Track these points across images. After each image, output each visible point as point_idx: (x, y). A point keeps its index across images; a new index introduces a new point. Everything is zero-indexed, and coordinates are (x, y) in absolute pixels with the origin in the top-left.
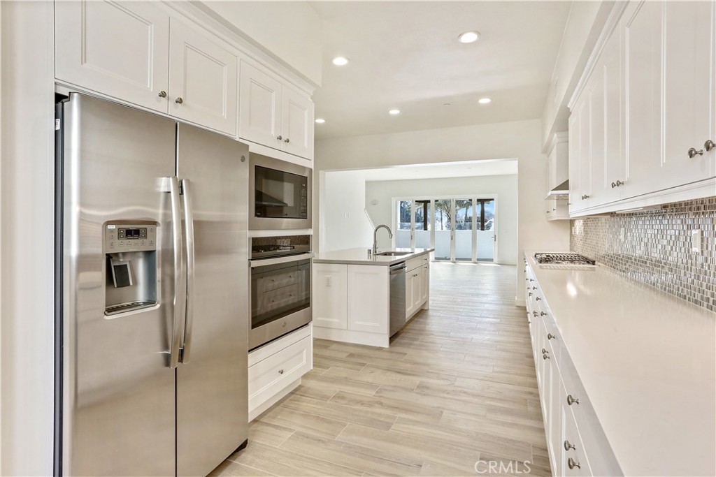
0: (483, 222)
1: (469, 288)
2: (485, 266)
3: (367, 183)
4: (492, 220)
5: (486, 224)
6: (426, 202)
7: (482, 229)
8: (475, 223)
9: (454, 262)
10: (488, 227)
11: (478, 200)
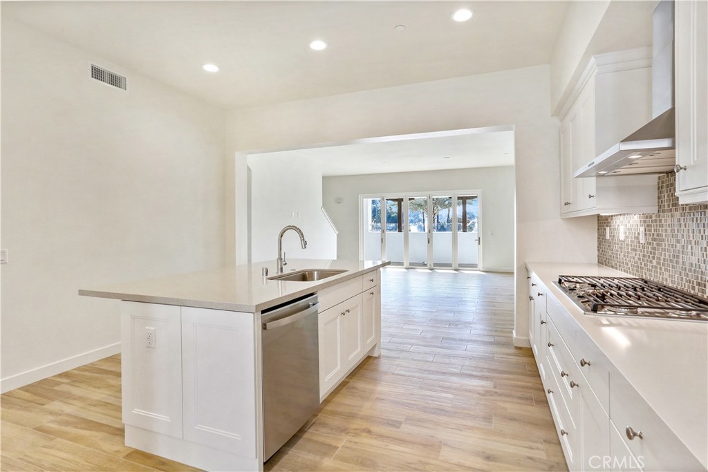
0: (464, 223)
1: (447, 311)
2: (467, 274)
3: (326, 179)
4: (476, 220)
5: (468, 225)
6: (400, 201)
7: (464, 231)
8: (455, 224)
9: (431, 269)
10: (471, 229)
11: (459, 198)
